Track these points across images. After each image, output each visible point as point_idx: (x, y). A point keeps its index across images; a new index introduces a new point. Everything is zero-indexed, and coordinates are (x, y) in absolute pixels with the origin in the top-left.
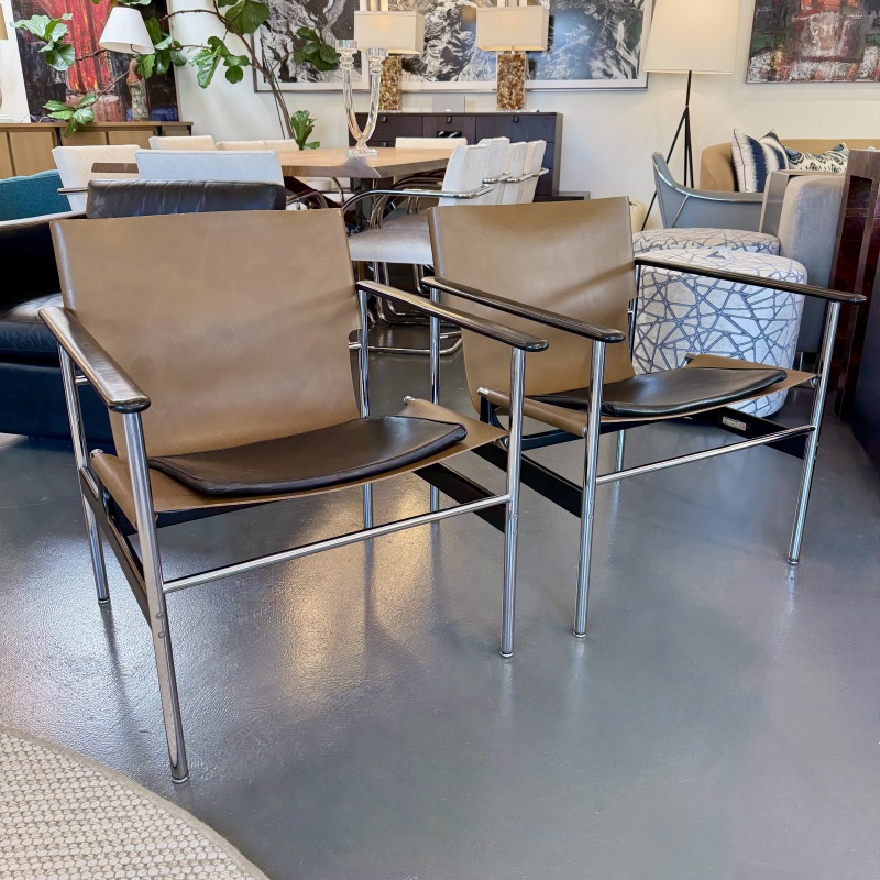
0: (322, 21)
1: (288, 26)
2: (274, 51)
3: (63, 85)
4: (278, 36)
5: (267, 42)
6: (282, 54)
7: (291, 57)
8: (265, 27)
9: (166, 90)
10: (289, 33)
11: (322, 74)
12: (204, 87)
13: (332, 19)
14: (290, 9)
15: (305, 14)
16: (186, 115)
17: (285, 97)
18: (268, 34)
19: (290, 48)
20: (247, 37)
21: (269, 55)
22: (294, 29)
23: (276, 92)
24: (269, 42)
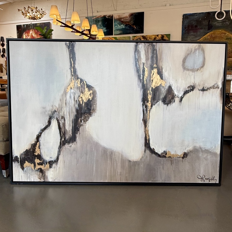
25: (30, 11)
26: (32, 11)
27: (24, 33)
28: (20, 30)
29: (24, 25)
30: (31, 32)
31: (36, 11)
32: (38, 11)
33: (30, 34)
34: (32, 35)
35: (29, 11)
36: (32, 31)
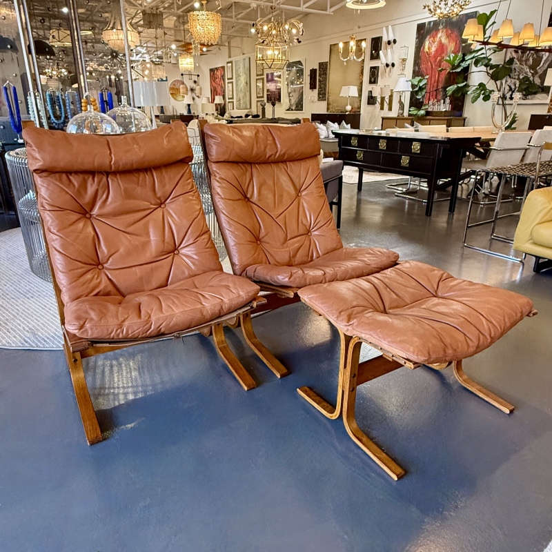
0: (536, 72)
1: (519, 76)
2: (510, 87)
3: (423, 102)
4: (513, 81)
5: (507, 83)
6: (513, 87)
7: (517, 89)
8: (508, 77)
9: (460, 104)
10: (519, 79)
11: (530, 97)
12: (473, 103)
13: (540, 72)
14: (522, 68)
15: (528, 70)
16: (466, 114)
17: (507, 107)
18: (509, 80)
19: (517, 85)
20: (498, 82)
21: (507, 88)
22: (521, 77)
23: (503, 105)
24: (508, 83)
25: (442, 5)
26: (446, 4)
27: (428, 37)
28: (422, 32)
29: (430, 22)
30: (439, 35)
31: (453, 3)
32: (456, 3)
33: (437, 39)
34: (441, 40)
35: (440, 6)
36: (442, 32)
